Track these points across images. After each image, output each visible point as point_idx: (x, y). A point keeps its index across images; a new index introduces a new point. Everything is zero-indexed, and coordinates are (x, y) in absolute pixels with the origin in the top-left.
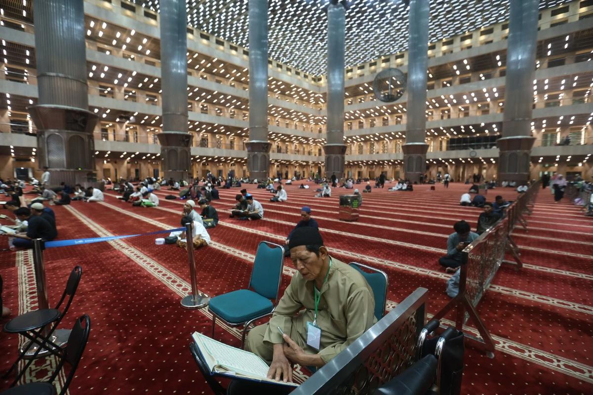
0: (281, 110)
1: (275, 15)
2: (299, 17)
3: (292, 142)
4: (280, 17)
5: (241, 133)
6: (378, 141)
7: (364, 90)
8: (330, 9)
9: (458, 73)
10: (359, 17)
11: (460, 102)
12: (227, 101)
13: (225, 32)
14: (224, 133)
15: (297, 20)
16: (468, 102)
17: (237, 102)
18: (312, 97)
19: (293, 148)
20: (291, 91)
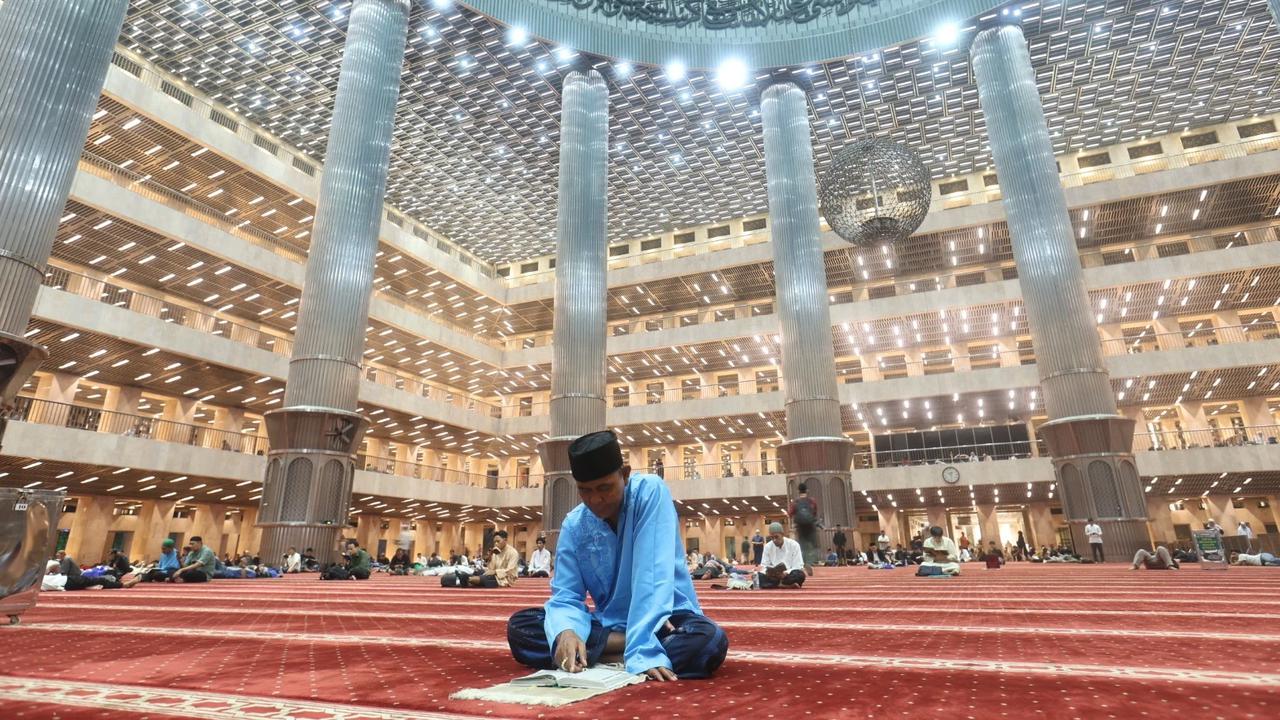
0: (389, 338)
1: (416, 70)
2: (483, 88)
3: (410, 442)
4: (427, 80)
5: (244, 394)
6: (673, 445)
7: (630, 305)
8: (569, 83)
9: (865, 275)
10: (637, 116)
11: (885, 344)
12: (212, 284)
13: (249, 93)
14: (175, 391)
15: (475, 97)
16: (900, 343)
17: (244, 293)
18: (483, 313)
19: (412, 458)
20: (423, 289)
